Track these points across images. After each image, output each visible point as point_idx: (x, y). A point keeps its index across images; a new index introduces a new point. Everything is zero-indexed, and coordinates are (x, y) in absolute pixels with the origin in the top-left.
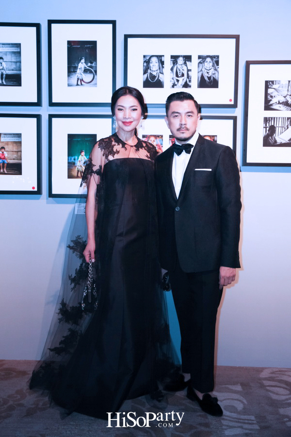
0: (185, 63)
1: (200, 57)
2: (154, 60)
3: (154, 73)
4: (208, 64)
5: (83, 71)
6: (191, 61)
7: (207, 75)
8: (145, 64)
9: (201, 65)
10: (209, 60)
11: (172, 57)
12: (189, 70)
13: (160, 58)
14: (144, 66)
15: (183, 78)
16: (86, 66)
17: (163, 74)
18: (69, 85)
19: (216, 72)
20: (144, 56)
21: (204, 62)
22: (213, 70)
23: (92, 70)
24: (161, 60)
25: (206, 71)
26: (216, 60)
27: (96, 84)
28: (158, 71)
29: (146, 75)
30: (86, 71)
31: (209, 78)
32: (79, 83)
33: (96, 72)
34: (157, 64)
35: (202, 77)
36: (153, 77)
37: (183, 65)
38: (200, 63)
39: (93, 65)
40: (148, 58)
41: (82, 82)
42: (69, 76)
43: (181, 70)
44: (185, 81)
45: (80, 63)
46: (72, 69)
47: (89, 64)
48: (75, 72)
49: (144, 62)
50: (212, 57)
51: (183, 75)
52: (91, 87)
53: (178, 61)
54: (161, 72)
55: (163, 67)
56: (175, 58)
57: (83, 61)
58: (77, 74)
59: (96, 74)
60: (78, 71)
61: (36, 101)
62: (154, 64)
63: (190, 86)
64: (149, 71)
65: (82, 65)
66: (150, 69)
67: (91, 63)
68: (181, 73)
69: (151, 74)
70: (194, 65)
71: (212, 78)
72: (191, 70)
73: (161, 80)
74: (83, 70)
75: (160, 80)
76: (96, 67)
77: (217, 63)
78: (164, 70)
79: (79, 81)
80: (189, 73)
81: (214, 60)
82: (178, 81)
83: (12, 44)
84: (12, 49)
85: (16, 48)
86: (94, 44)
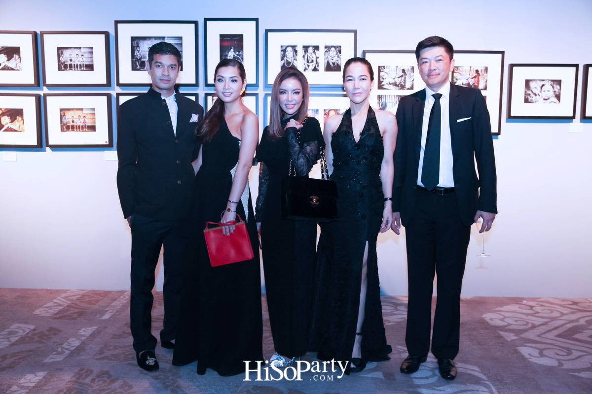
0: (314, 52)
1: (326, 47)
2: (289, 50)
3: (290, 60)
4: (333, 52)
6: (319, 50)
7: (332, 61)
8: (282, 53)
9: (327, 53)
10: (333, 49)
11: (304, 47)
12: (317, 58)
15: (313, 63)
16: (235, 54)
17: (296, 60)
19: (339, 59)
20: (282, 47)
21: (329, 51)
22: (336, 57)
24: (295, 49)
25: (331, 58)
26: (339, 49)
28: (293, 58)
29: (283, 62)
31: (334, 64)
33: (242, 59)
34: (292, 53)
35: (328, 63)
36: (289, 63)
37: (313, 54)
38: (326, 51)
39: (241, 53)
40: (284, 48)
43: (311, 57)
44: (314, 66)
47: (237, 53)
49: (282, 51)
50: (335, 47)
51: (312, 61)
53: (309, 51)
55: (297, 55)
56: (306, 48)
57: (232, 50)
60: (228, 58)
61: (195, 83)
62: (290, 53)
63: (318, 70)
64: (285, 58)
65: (231, 53)
67: (239, 52)
68: (311, 60)
69: (287, 60)
70: (321, 53)
71: (336, 64)
72: (319, 57)
73: (295, 65)
74: (232, 57)
76: (243, 55)
77: (340, 51)
80: (318, 59)
81: (338, 49)
82: (308, 66)
83: (175, 37)
84: (175, 41)
85: (179, 41)
86: (241, 37)
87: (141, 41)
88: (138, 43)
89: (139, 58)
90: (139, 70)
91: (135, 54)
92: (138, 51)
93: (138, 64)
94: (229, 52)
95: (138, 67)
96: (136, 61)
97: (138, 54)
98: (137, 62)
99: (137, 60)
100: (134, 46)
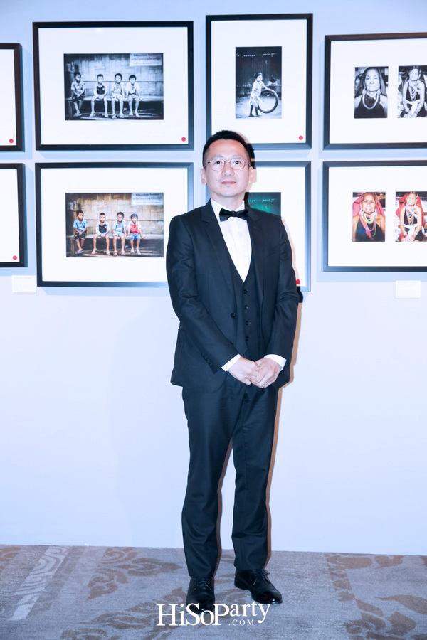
0: (422, 78)
2: (372, 74)
3: (372, 96)
5: (259, 94)
8: (358, 81)
11: (401, 69)
12: (426, 89)
13: (382, 71)
14: (355, 84)
15: (418, 101)
16: (265, 87)
17: (386, 96)
18: (238, 117)
20: (357, 69)
23: (273, 93)
24: (383, 74)
27: (280, 114)
28: (379, 92)
29: (359, 99)
30: (264, 93)
32: (254, 113)
33: (280, 95)
34: (378, 81)
36: (370, 101)
37: (419, 82)
39: (276, 84)
40: (362, 71)
41: (258, 111)
42: (237, 102)
43: (415, 89)
44: (421, 106)
45: (256, 82)
46: (242, 91)
47: (270, 83)
48: (247, 95)
49: (357, 77)
51: (418, 97)
52: (271, 118)
53: (411, 75)
54: (383, 93)
55: (386, 85)
56: (405, 71)
57: (260, 78)
58: (250, 99)
59: (281, 99)
60: (253, 94)
62: (373, 80)
64: (364, 92)
65: (258, 85)
66: (366, 89)
67: (273, 81)
68: (415, 94)
69: (367, 96)
73: (383, 106)
74: (260, 92)
75: (381, 106)
76: (280, 87)
78: (388, 90)
79: (254, 109)
82: (410, 106)
83: (150, 55)
84: (150, 61)
85: (156, 61)
86: (276, 52)
87: (84, 62)
88: (77, 67)
89: (78, 95)
90: (78, 118)
91: (73, 88)
92: (78, 82)
93: (77, 107)
94: (253, 81)
95: (78, 113)
96: (74, 101)
97: (78, 88)
98: (76, 104)
99: (76, 99)
100: (70, 73)
